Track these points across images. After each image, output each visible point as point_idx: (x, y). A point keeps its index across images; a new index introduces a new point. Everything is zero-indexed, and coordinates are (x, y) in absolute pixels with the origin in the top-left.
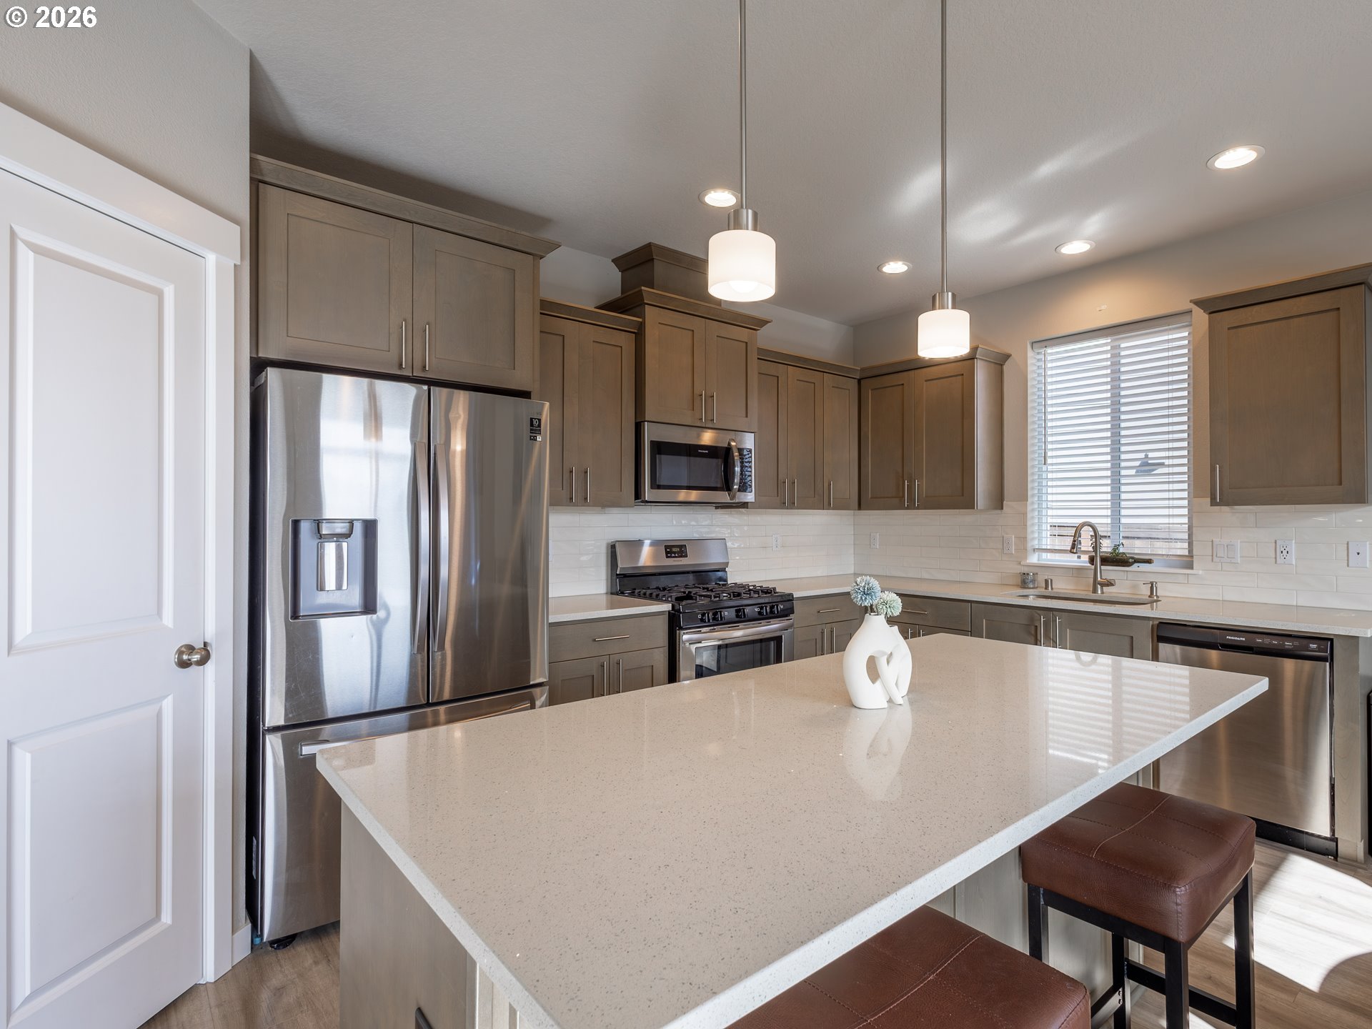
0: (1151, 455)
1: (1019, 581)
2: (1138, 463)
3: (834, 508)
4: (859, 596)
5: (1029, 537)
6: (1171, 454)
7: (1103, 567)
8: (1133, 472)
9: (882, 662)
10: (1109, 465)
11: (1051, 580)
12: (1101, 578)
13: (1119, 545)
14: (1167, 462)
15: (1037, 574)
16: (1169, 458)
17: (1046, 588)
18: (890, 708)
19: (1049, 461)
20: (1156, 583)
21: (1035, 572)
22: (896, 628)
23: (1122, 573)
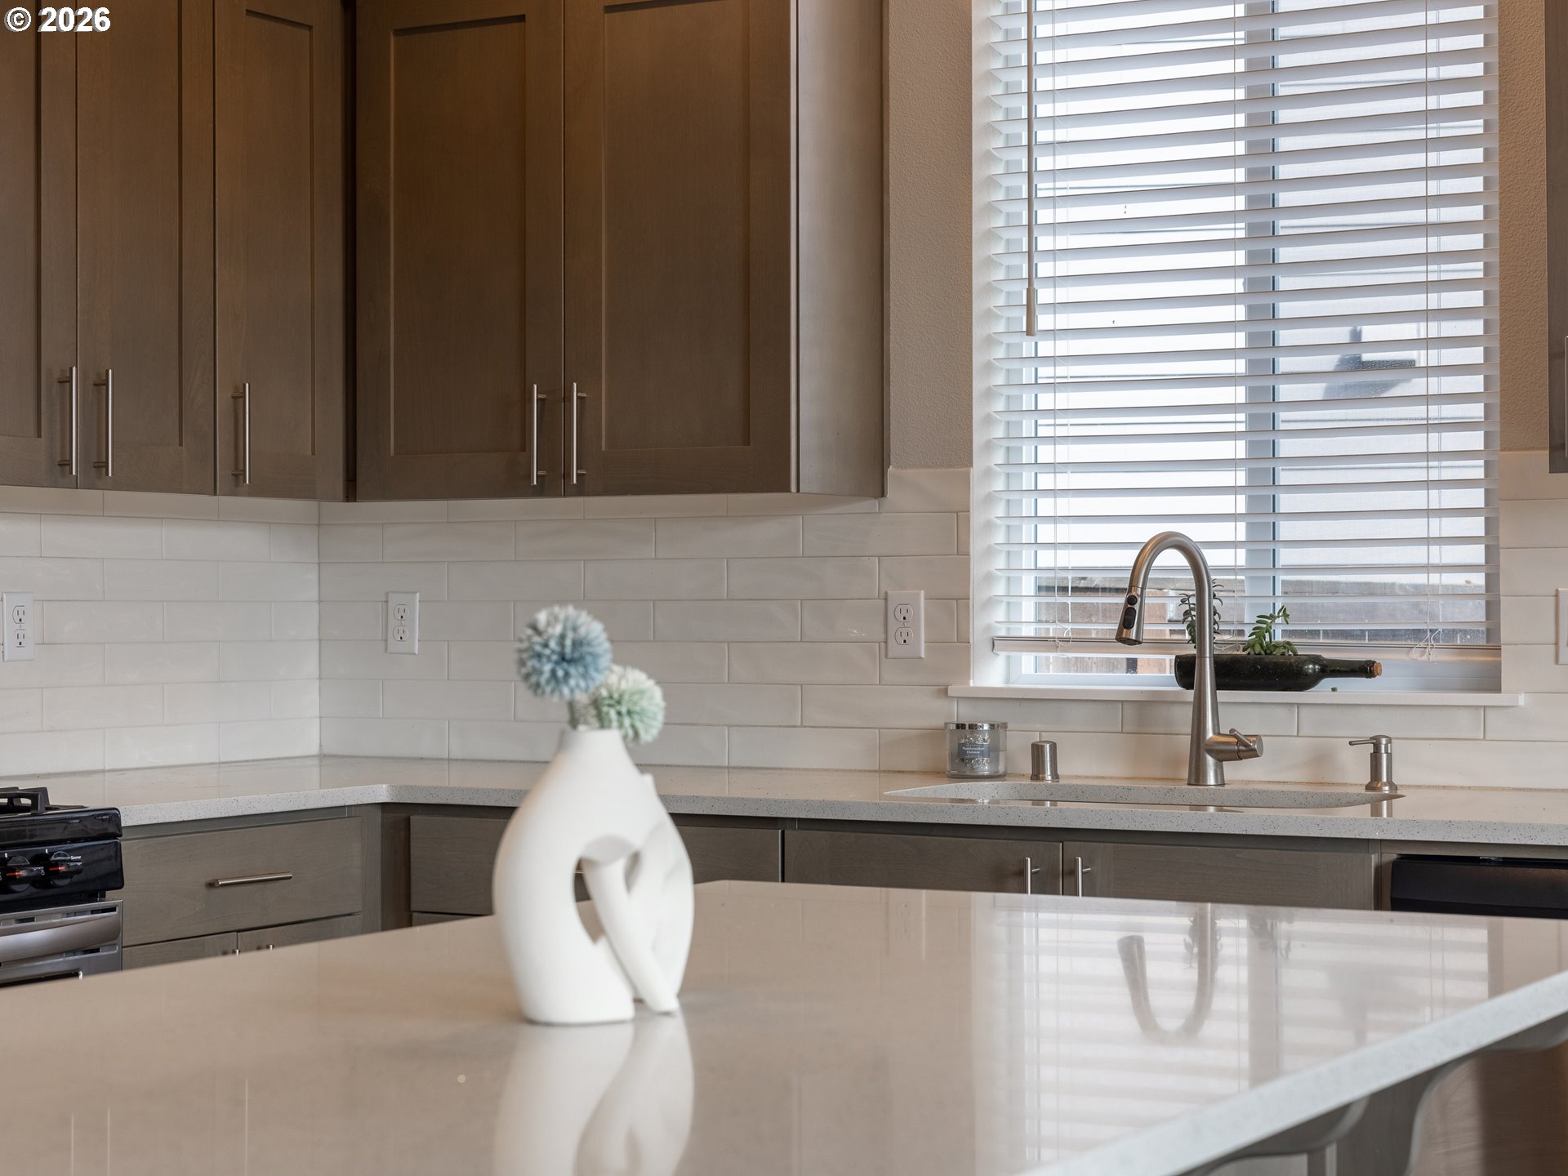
0: (1370, 333)
1: (946, 750)
2: (1328, 362)
3: (258, 491)
4: (547, 668)
5: (978, 595)
6: (1434, 329)
7: (1223, 695)
8: (1315, 390)
9: (609, 880)
10: (1240, 366)
11: (1054, 747)
12: (1217, 732)
13: (1272, 617)
14: (1420, 357)
15: (1005, 726)
16: (1427, 343)
17: (1037, 775)
18: (636, 1020)
19: (1044, 321)
20: (1389, 740)
21: (998, 719)
22: (648, 779)
23: (1281, 713)
